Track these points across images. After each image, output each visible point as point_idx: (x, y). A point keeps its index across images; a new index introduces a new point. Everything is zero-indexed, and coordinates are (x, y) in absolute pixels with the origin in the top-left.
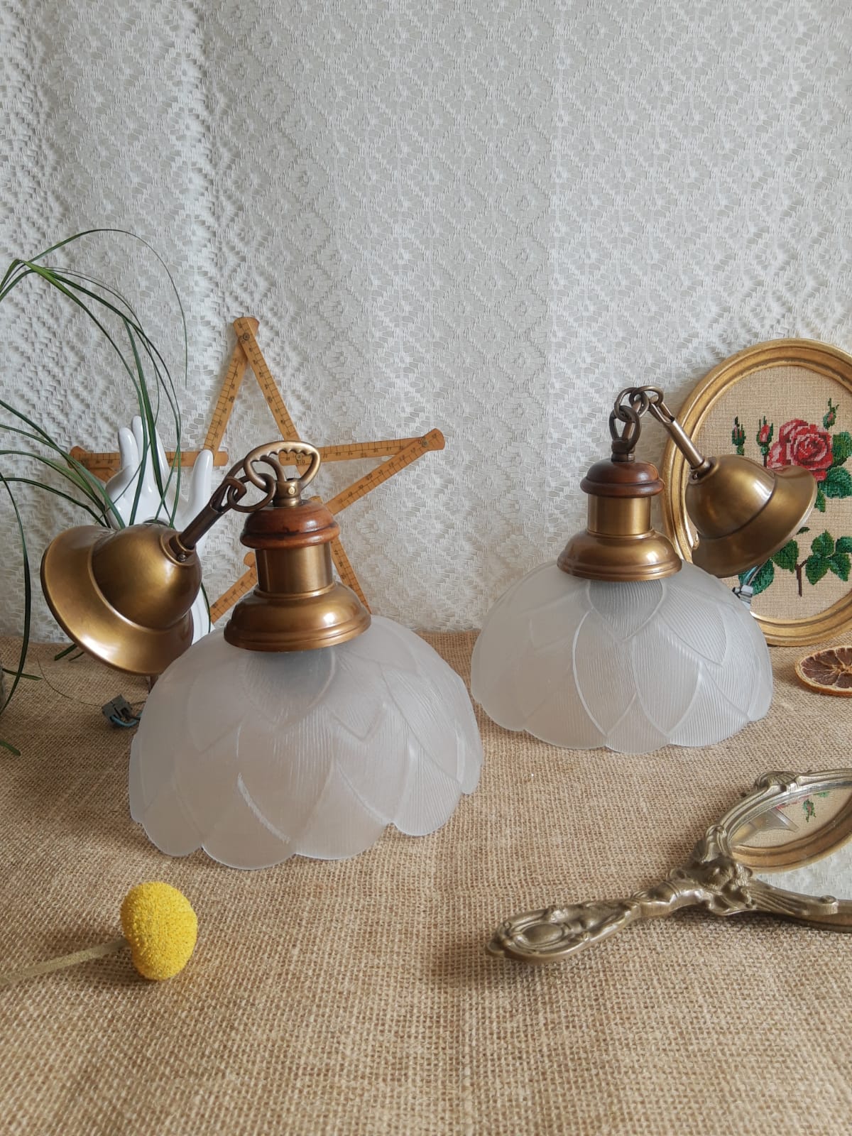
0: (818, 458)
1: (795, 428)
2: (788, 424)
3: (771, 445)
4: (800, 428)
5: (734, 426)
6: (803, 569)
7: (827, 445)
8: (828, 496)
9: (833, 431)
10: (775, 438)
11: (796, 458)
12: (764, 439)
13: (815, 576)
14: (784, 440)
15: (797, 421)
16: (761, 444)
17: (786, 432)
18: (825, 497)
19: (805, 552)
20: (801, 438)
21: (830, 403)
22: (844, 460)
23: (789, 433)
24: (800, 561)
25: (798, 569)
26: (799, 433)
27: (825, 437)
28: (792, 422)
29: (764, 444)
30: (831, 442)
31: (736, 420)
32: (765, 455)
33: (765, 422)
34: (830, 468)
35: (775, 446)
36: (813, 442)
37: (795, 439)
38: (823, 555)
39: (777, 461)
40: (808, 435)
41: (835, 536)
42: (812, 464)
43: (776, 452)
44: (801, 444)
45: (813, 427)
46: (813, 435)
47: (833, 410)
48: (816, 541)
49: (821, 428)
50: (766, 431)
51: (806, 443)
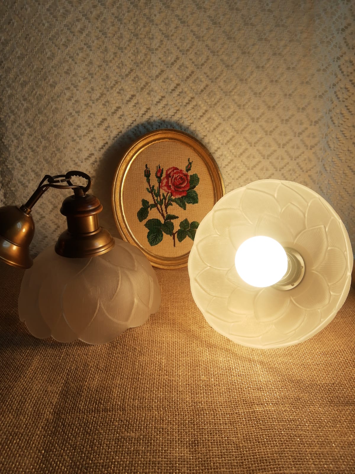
0: (183, 186)
1: (173, 171)
2: (170, 169)
3: (162, 178)
4: (175, 171)
5: (145, 169)
6: (176, 235)
7: (187, 179)
8: (187, 203)
9: (190, 173)
10: (164, 175)
11: (173, 185)
12: (159, 175)
13: (181, 239)
14: (168, 176)
15: (174, 167)
16: (157, 177)
17: (169, 173)
18: (186, 203)
19: (177, 227)
20: (176, 176)
21: (189, 160)
22: (195, 187)
23: (170, 173)
24: (174, 231)
25: (174, 235)
26: (175, 173)
27: (186, 176)
28: (172, 168)
29: (159, 178)
30: (189, 178)
31: (146, 165)
32: (159, 183)
33: (160, 167)
34: (188, 190)
35: (164, 179)
36: (181, 178)
37: (173, 176)
38: (185, 229)
39: (165, 186)
40: (179, 174)
41: (190, 221)
42: (180, 188)
43: (165, 182)
44: (176, 178)
45: (181, 170)
46: (181, 175)
47: (190, 164)
48: (182, 223)
49: (185, 172)
50: (160, 171)
51: (178, 178)
